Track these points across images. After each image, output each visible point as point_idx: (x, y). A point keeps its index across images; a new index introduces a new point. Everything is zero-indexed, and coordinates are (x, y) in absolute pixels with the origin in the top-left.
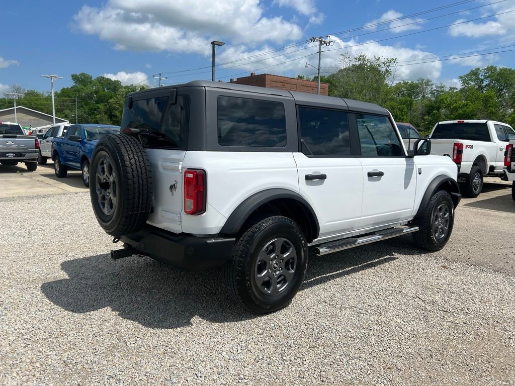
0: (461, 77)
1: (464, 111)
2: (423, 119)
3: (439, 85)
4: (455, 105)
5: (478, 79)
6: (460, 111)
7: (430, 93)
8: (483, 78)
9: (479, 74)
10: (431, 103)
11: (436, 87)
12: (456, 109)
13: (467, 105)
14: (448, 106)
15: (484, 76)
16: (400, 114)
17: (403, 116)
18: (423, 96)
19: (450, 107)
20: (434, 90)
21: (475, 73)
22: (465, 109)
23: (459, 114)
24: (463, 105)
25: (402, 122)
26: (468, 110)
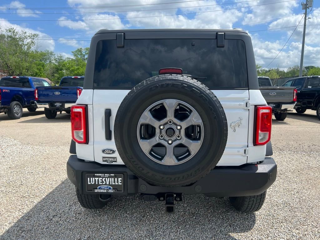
0: (73, 52)
1: (78, 72)
2: (53, 76)
3: (59, 55)
4: (72, 68)
5: (82, 54)
6: (76, 72)
7: (54, 60)
8: (84, 54)
9: (82, 51)
10: (56, 66)
11: (58, 57)
12: (73, 71)
13: (79, 69)
14: (68, 69)
15: (85, 53)
16: (39, 72)
17: (41, 73)
18: (50, 62)
19: (69, 69)
20: (57, 58)
21: (80, 51)
22: (78, 71)
23: (75, 74)
24: (77, 69)
25: (40, 77)
26: (80, 72)
